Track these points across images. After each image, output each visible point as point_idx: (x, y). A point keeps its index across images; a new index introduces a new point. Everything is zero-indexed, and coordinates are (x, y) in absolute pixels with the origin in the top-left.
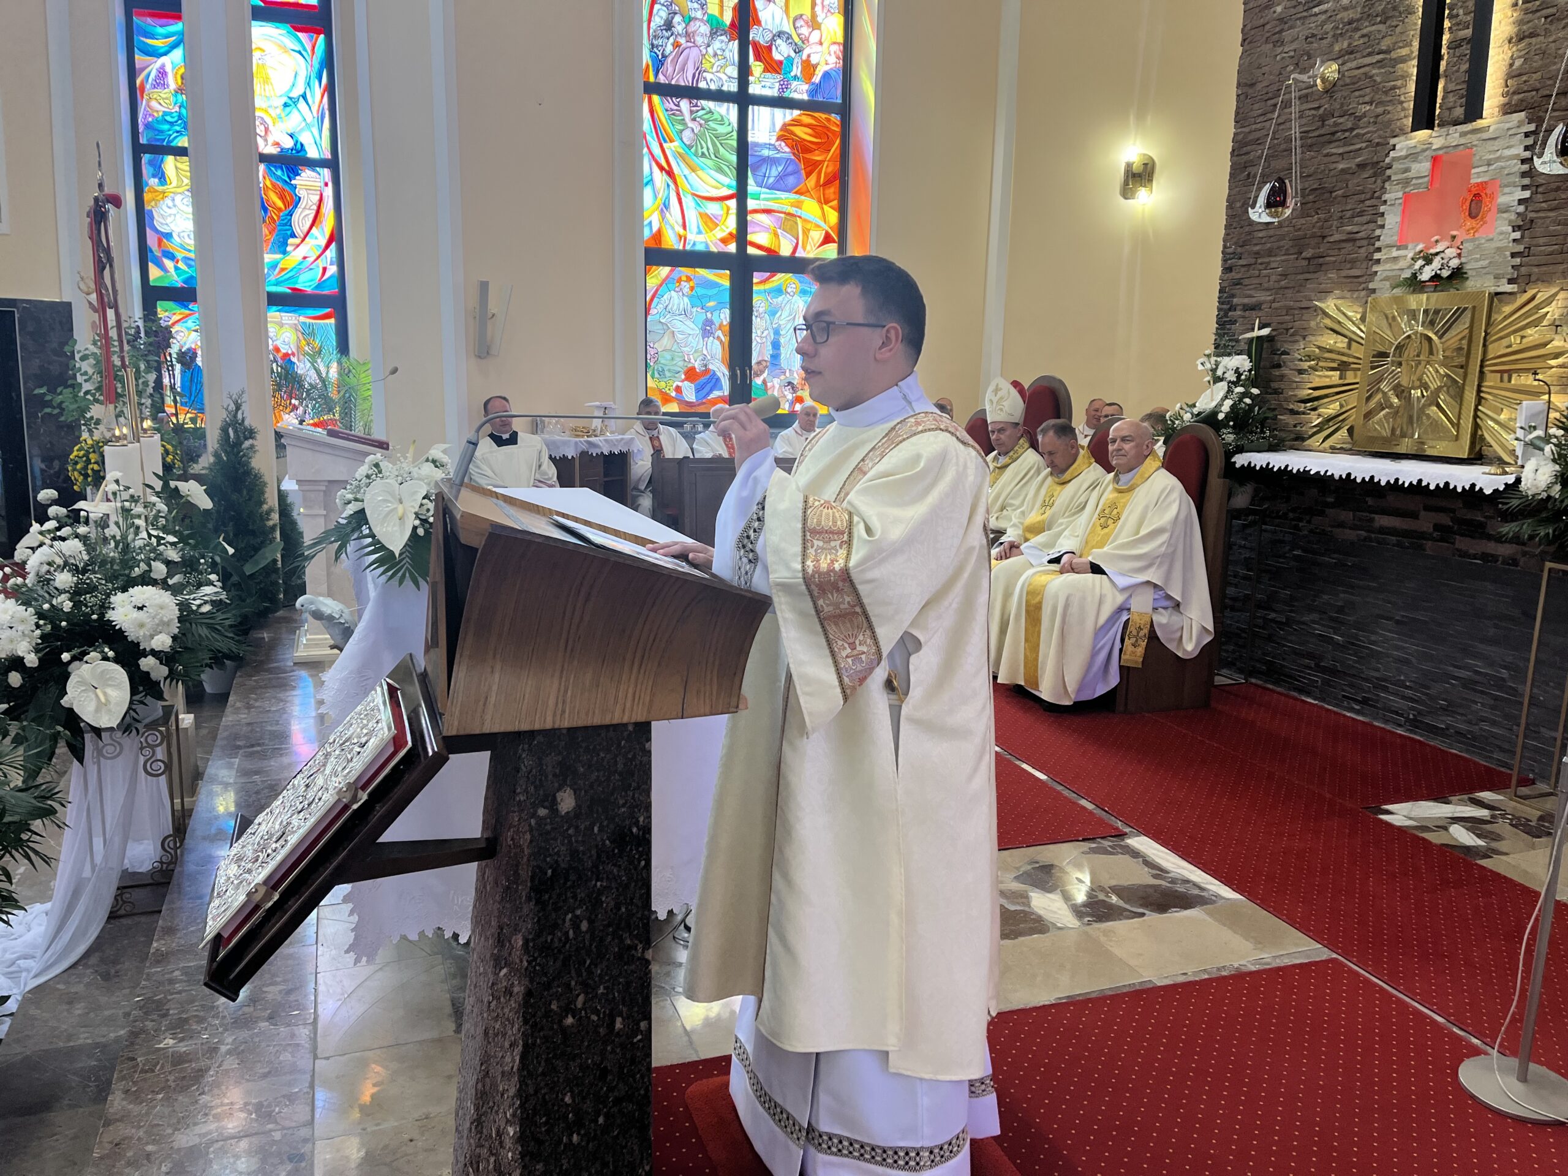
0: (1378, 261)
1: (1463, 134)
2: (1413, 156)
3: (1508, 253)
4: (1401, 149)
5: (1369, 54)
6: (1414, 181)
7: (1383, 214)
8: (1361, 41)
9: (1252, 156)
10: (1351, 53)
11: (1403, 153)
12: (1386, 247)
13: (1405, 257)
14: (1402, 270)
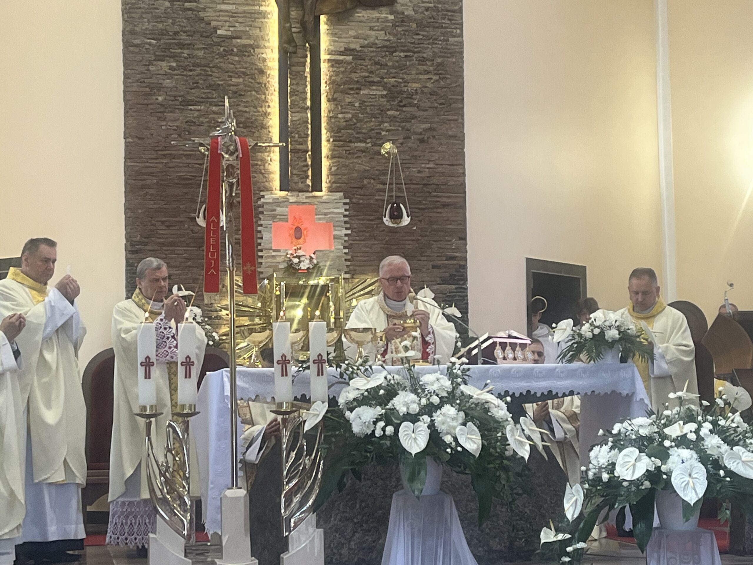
0: (262, 257)
1: (307, 197)
2: (277, 203)
3: (343, 259)
4: (269, 199)
6: (278, 217)
7: (260, 232)
9: (148, 182)
11: (271, 201)
12: (266, 249)
13: (280, 256)
14: (279, 263)
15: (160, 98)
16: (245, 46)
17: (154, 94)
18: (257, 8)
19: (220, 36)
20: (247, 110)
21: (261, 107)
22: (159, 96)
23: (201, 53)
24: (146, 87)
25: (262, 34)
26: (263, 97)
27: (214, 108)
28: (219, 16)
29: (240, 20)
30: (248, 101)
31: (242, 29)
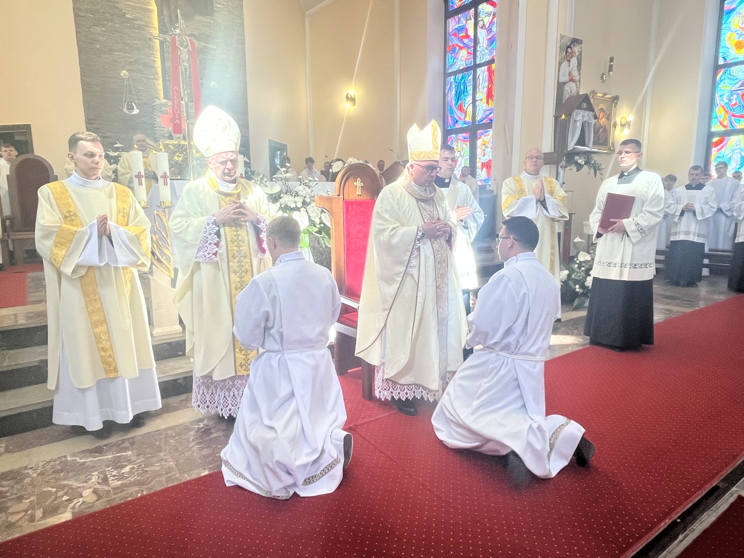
0: (156, 130)
2: (163, 105)
5: (140, 74)
6: (163, 112)
7: (155, 118)
8: (136, 69)
10: (133, 71)
11: (159, 104)
12: (159, 127)
13: (166, 130)
14: (165, 133)
15: (98, 46)
16: (140, 25)
17: (95, 44)
18: (146, 6)
19: (127, 18)
20: (144, 57)
21: (151, 57)
22: (97, 44)
23: (118, 25)
24: (89, 39)
25: (149, 20)
26: (152, 52)
27: (127, 55)
28: (126, 7)
29: (137, 11)
30: (144, 54)
31: (138, 16)
